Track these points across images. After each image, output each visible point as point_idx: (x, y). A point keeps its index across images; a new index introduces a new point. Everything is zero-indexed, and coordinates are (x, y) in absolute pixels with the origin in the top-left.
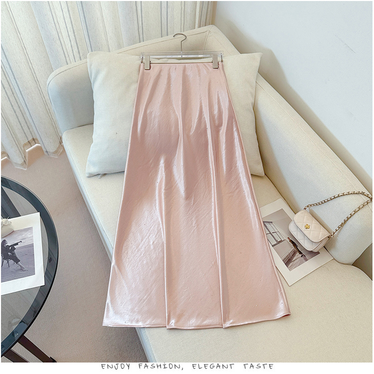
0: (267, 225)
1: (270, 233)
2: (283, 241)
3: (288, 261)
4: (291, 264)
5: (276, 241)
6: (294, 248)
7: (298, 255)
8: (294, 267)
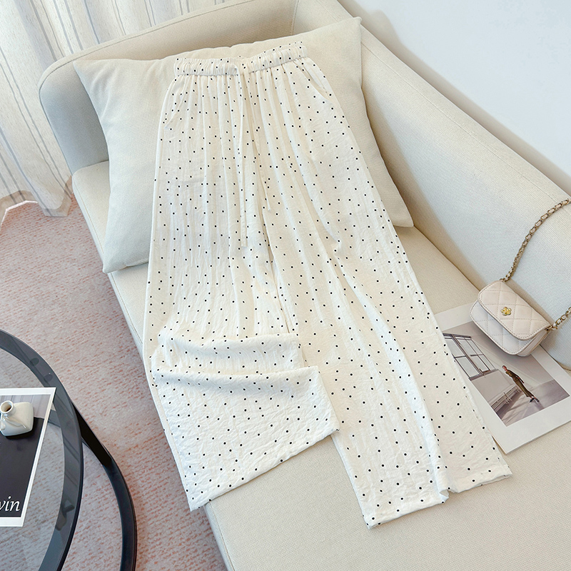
0: (461, 341)
1: (466, 356)
2: (493, 371)
3: (502, 408)
4: (508, 414)
5: (479, 370)
6: (514, 385)
7: (523, 398)
8: (514, 419)
